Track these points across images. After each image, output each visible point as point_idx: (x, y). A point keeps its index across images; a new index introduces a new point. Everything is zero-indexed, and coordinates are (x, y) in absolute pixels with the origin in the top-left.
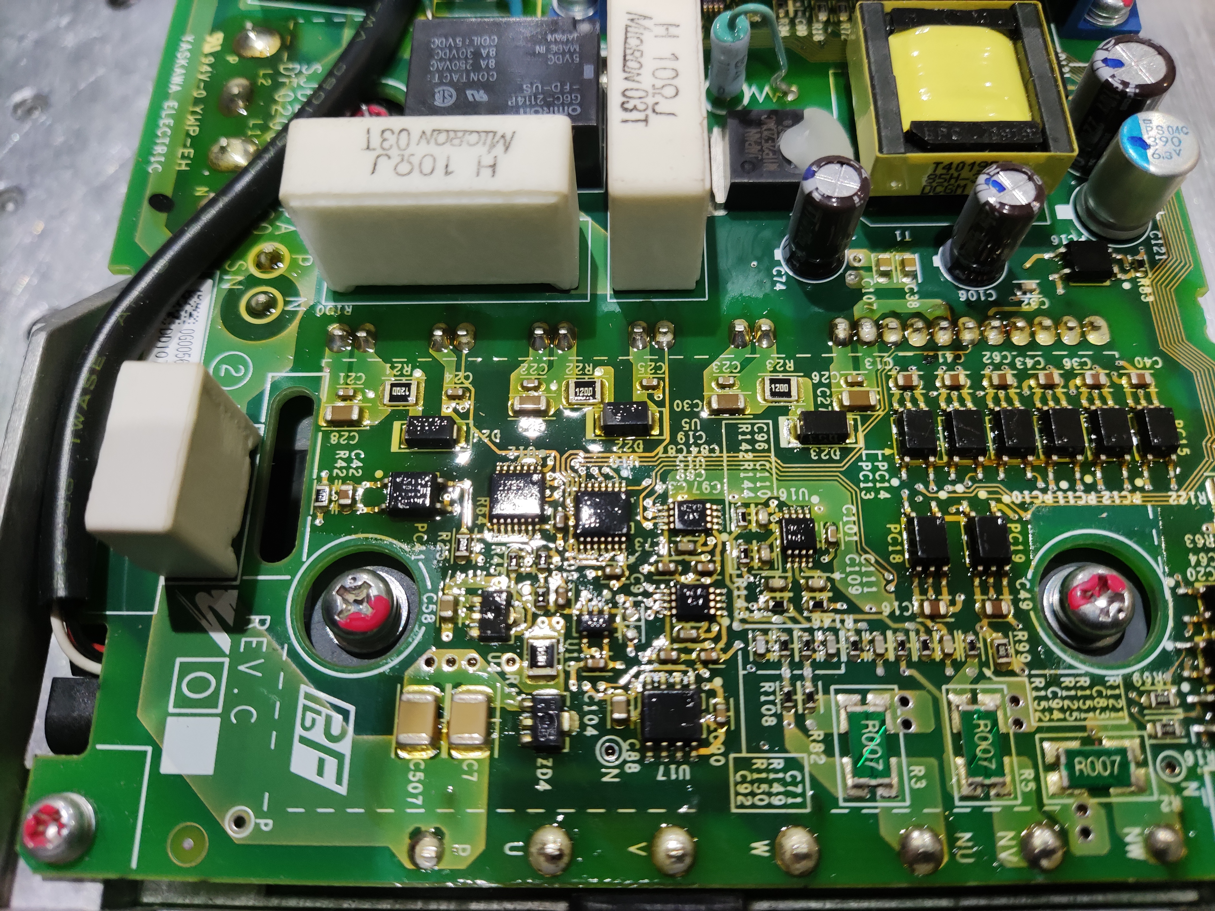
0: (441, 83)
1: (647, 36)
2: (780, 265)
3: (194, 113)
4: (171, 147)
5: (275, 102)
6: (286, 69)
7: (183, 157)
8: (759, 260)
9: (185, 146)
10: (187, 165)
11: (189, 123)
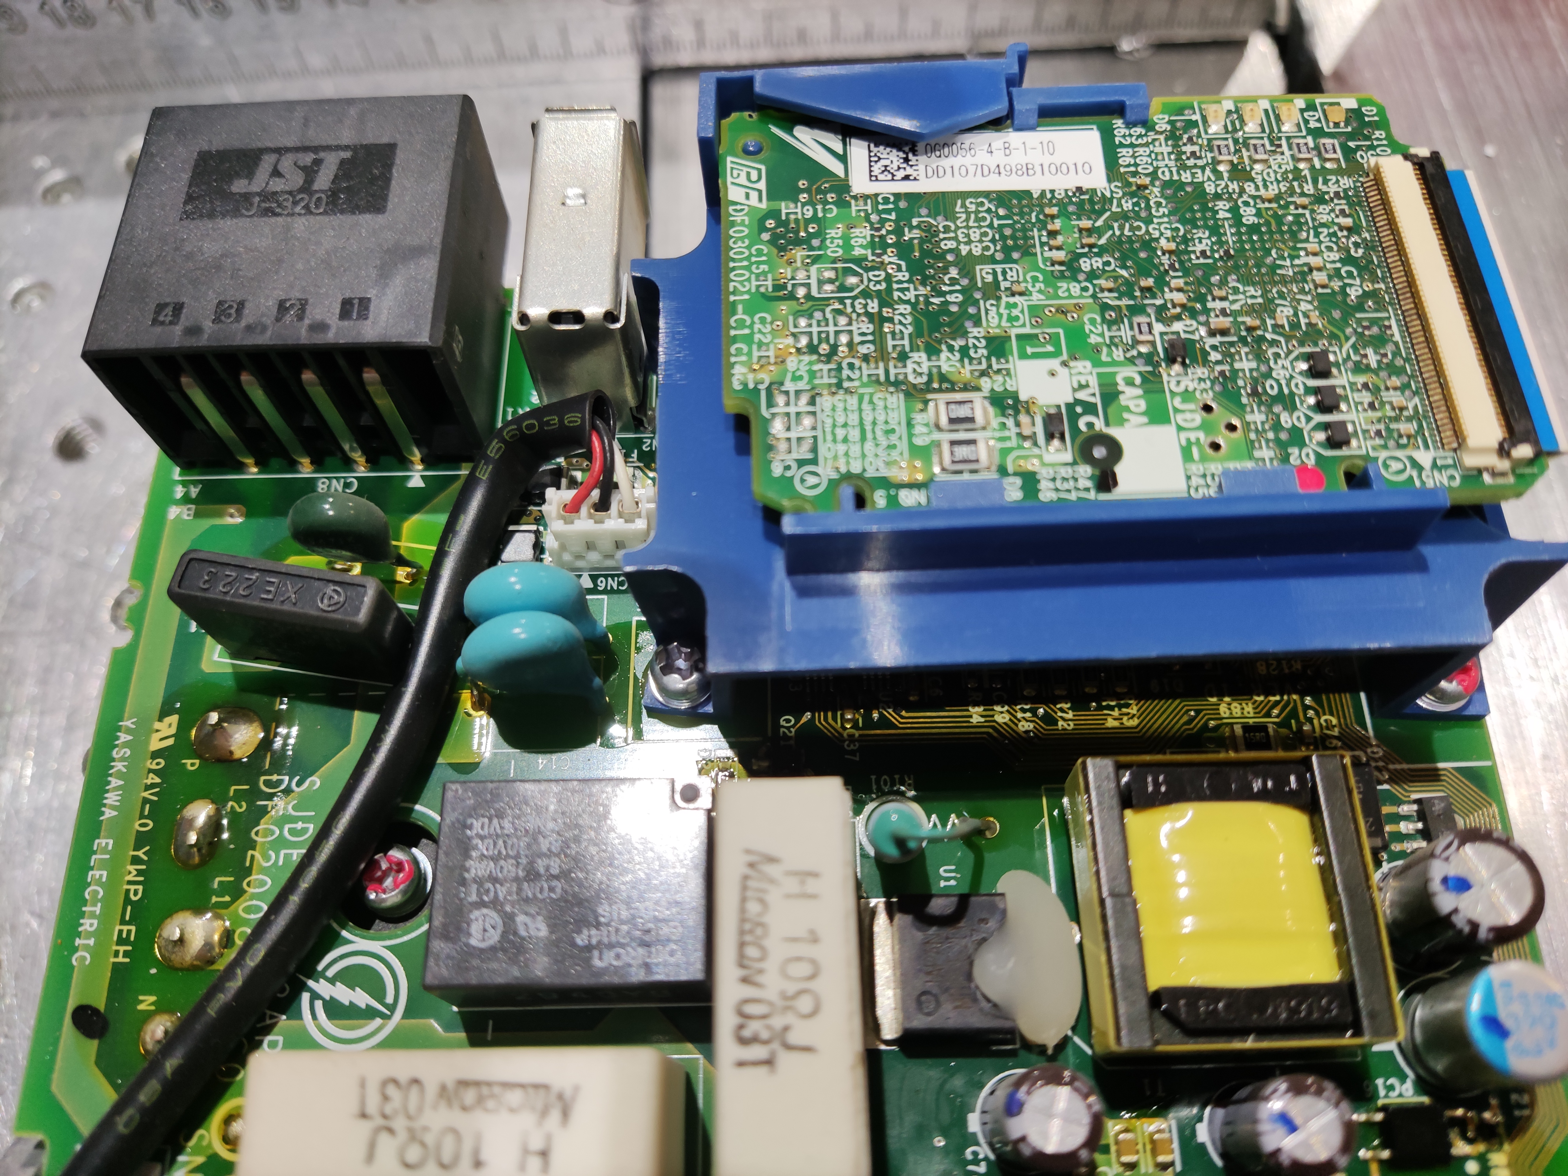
0: (481, 904)
1: (774, 896)
2: (977, 1144)
3: (136, 860)
4: (104, 919)
5: (253, 845)
6: (268, 783)
7: (121, 941)
8: (945, 1134)
9: (123, 922)
10: (126, 954)
11: (130, 878)
